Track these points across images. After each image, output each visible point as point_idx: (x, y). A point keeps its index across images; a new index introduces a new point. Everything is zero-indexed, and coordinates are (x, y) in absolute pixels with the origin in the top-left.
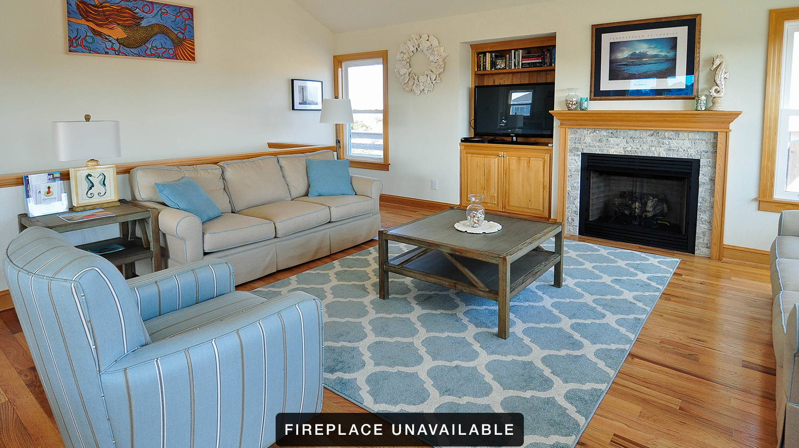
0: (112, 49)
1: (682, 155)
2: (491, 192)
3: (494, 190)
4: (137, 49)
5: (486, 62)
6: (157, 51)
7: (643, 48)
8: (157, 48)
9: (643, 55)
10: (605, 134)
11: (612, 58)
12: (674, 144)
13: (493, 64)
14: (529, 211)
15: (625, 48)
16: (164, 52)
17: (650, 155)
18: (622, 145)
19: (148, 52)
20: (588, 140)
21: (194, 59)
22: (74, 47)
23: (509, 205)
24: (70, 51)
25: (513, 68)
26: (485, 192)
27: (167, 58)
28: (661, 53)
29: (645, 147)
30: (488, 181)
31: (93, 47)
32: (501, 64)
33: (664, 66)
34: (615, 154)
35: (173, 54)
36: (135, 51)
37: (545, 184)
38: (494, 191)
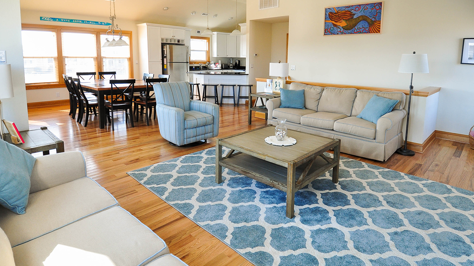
0: (340, 32)
4: (350, 30)
6: (360, 30)
8: (360, 29)
16: (364, 30)
19: (356, 31)
21: (379, 31)
22: (326, 33)
24: (325, 35)
27: (365, 33)
31: (333, 32)
35: (368, 30)
36: (349, 31)
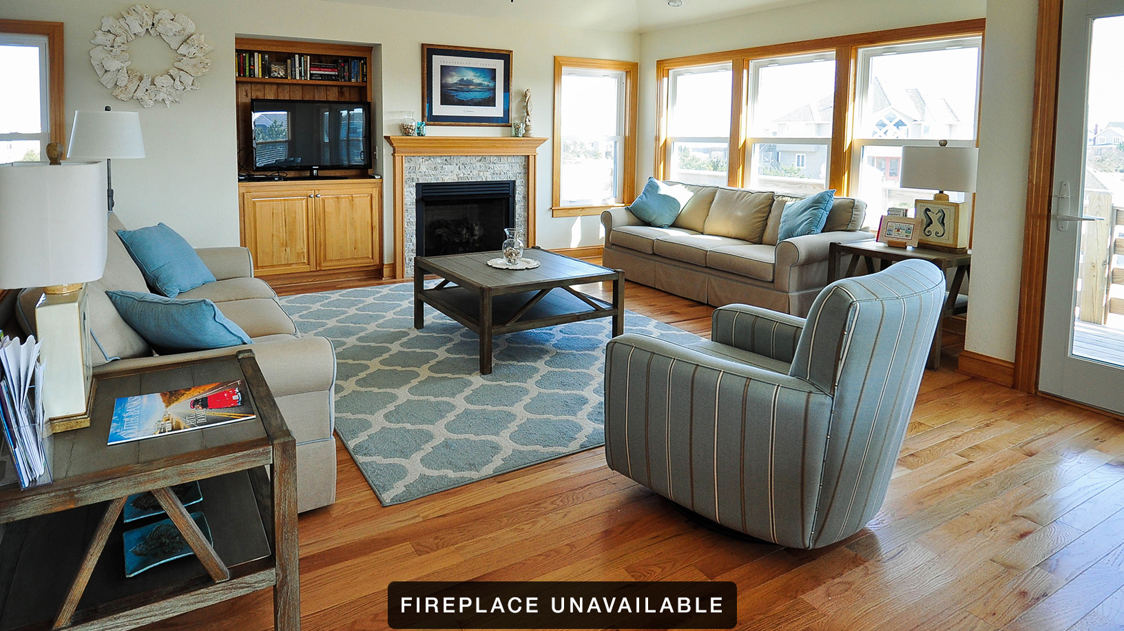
1: (503, 178)
2: (298, 247)
3: (302, 243)
5: (254, 66)
7: (470, 76)
9: (469, 83)
10: (440, 161)
11: (443, 82)
12: (497, 168)
13: (266, 70)
14: (354, 261)
15: (453, 73)
17: (479, 180)
18: (455, 172)
20: (423, 169)
23: (325, 260)
25: (298, 78)
26: (288, 250)
28: (484, 83)
29: (475, 172)
30: (291, 233)
32: (278, 71)
33: (486, 95)
34: (449, 181)
37: (374, 224)
38: (301, 246)
